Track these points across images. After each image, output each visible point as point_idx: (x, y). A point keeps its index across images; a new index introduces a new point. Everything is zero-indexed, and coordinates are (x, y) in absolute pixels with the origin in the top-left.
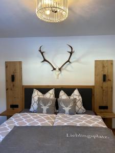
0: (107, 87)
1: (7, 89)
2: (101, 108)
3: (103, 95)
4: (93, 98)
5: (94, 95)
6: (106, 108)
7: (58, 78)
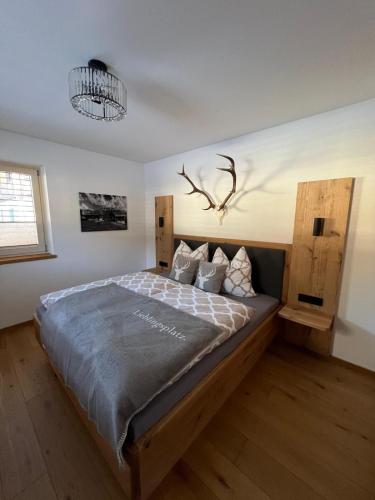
0: (326, 252)
1: (157, 238)
2: (303, 298)
3: (312, 268)
4: (285, 272)
5: (288, 266)
6: (318, 302)
7: (221, 224)
